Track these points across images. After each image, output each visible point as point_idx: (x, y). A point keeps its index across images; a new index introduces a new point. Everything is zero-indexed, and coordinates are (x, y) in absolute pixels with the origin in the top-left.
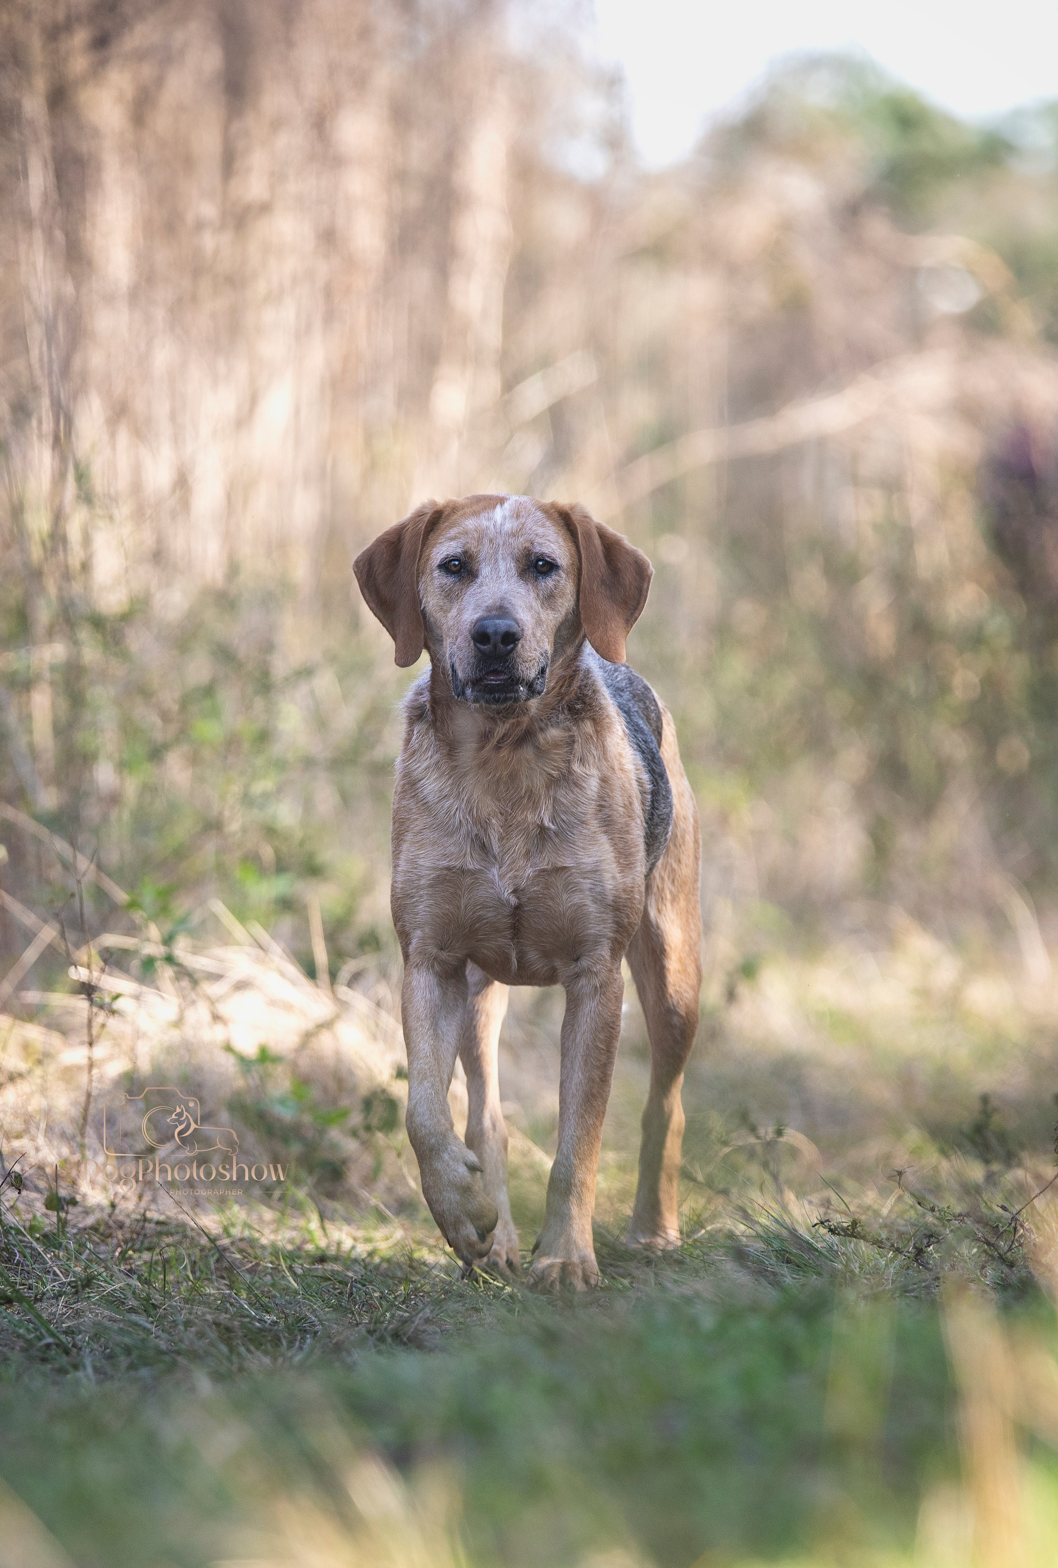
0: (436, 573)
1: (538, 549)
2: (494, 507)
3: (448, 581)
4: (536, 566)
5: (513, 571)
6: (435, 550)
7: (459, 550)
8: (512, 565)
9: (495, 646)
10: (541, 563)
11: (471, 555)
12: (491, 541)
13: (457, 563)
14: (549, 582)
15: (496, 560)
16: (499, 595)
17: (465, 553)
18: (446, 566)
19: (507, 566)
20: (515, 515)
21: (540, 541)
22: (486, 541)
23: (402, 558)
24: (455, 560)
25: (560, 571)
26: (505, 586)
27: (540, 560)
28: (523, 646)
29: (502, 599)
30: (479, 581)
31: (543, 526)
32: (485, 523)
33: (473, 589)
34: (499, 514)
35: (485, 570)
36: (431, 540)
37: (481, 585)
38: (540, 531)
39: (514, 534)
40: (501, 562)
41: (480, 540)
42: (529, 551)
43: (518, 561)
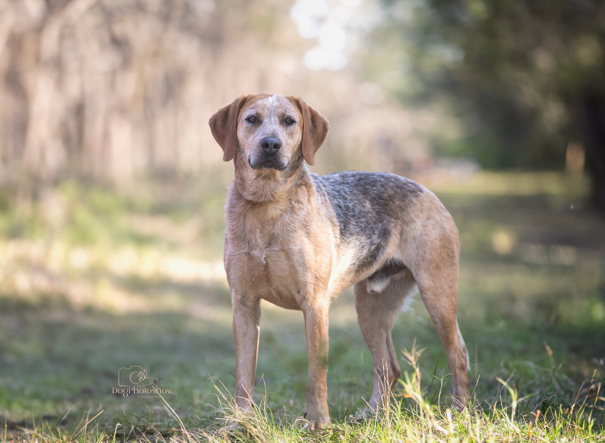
0: (245, 122)
1: (288, 114)
2: (269, 97)
3: (250, 125)
4: (286, 121)
5: (278, 121)
6: (244, 113)
7: (255, 113)
8: (277, 119)
9: (271, 149)
10: (288, 120)
11: (260, 115)
12: (268, 109)
13: (253, 118)
14: (291, 128)
15: (270, 117)
16: (272, 130)
17: (257, 114)
18: (249, 119)
19: (275, 120)
20: (278, 100)
21: (288, 111)
22: (266, 109)
23: (229, 117)
24: (252, 117)
25: (296, 124)
26: (274, 127)
27: (288, 119)
28: (281, 150)
29: (273, 131)
30: (263, 125)
31: (289, 105)
32: (265, 102)
33: (261, 128)
34: (270, 100)
35: (266, 120)
36: (242, 109)
37: (264, 126)
38: (288, 106)
39: (277, 107)
40: (272, 118)
41: (263, 109)
42: (284, 114)
43: (279, 117)
